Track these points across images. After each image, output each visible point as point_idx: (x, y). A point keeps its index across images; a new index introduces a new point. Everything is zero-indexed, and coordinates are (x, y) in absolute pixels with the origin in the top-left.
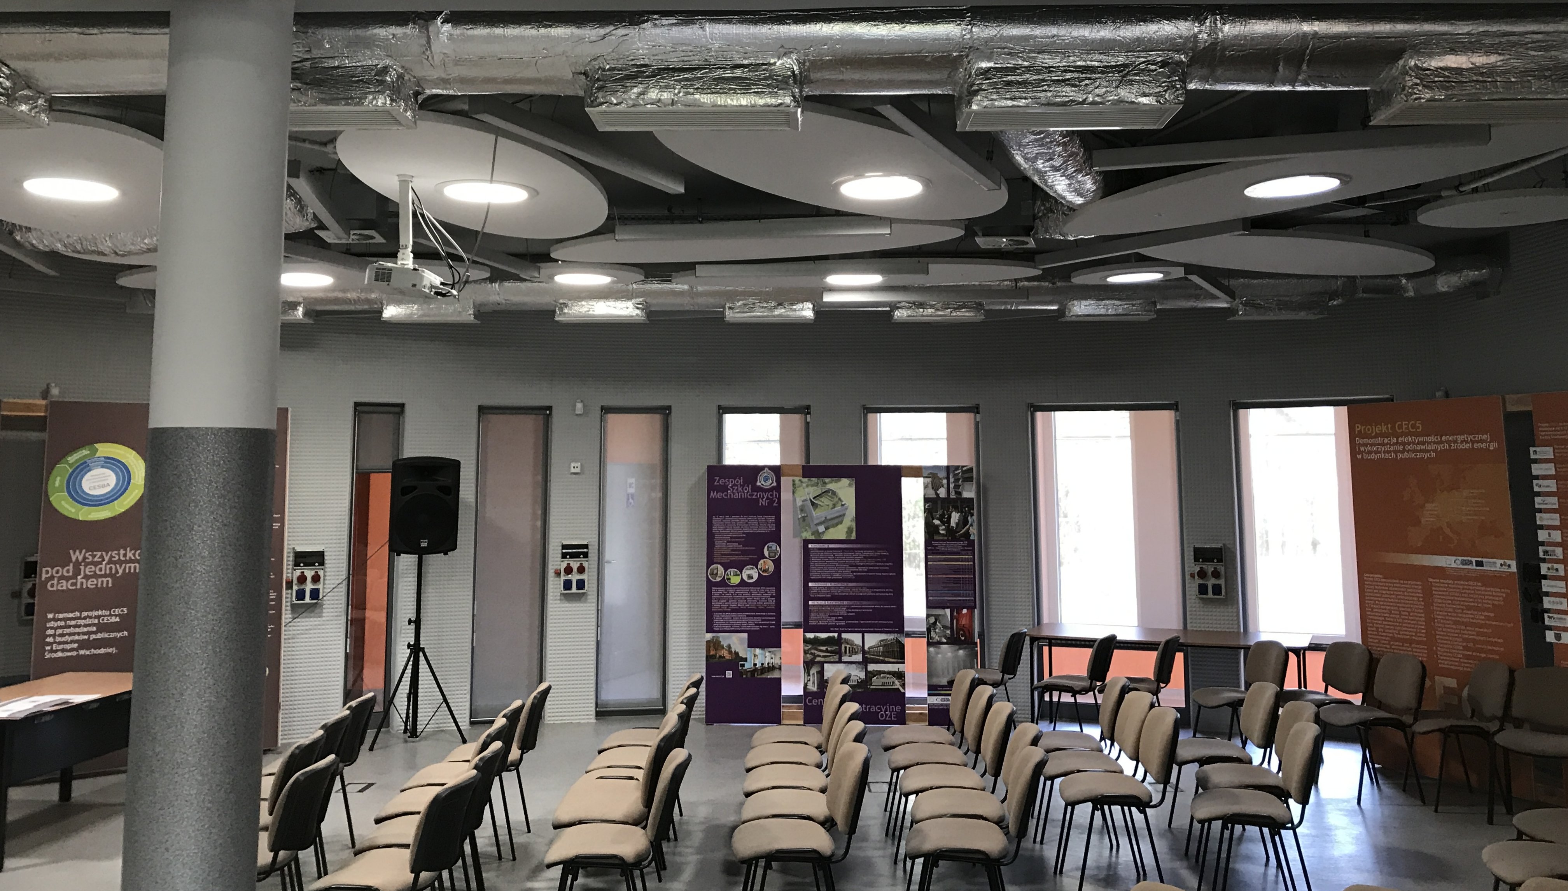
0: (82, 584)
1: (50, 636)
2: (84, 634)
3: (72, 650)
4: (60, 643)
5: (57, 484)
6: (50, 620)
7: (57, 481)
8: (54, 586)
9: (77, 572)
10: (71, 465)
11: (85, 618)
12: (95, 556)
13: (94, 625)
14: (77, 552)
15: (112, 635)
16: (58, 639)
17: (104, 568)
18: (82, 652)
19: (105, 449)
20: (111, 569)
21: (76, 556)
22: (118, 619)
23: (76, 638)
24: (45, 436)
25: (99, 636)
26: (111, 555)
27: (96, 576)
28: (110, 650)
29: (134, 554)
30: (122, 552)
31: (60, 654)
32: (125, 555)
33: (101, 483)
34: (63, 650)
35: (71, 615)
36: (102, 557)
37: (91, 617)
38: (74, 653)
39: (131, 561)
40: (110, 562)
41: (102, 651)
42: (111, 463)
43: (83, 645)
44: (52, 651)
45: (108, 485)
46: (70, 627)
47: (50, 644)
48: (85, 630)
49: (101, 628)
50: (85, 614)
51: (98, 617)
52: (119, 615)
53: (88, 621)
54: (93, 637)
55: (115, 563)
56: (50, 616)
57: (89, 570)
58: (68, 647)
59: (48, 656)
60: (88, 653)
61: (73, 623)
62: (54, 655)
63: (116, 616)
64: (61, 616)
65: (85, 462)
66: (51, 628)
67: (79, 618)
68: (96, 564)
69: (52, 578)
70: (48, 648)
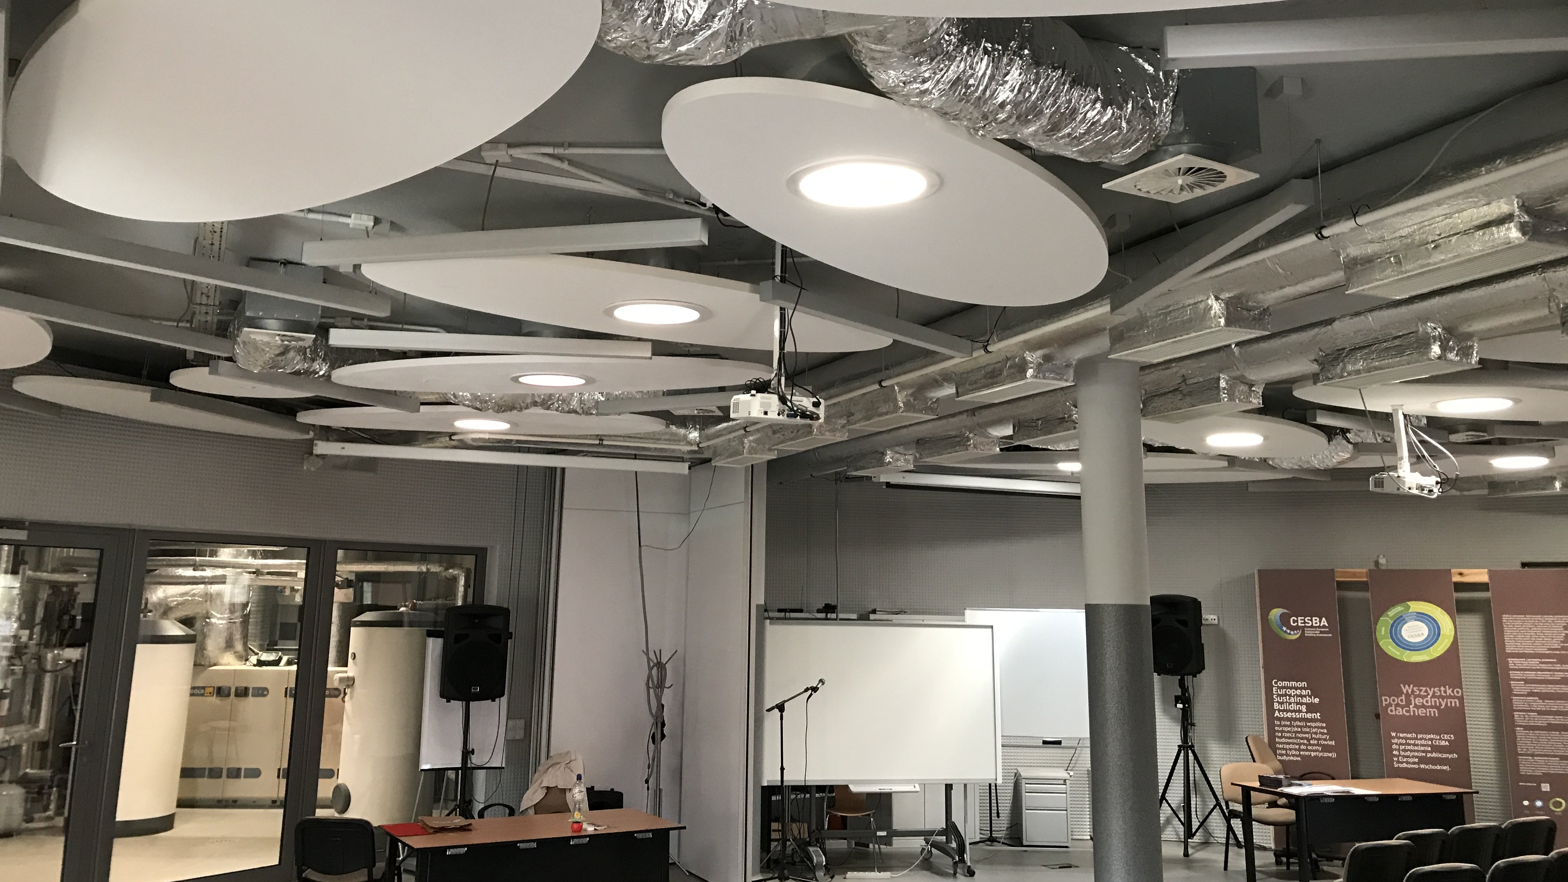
0: (1414, 711)
1: (1396, 750)
2: (1423, 751)
3: (1414, 763)
4: (1404, 757)
5: (1383, 633)
6: (1394, 738)
7: (1382, 630)
8: (1392, 711)
9: (1408, 703)
10: (1390, 618)
11: (1421, 739)
12: (1420, 691)
13: (1429, 746)
14: (1407, 686)
15: (1445, 756)
16: (1402, 753)
17: (1430, 701)
18: (1422, 766)
19: (1416, 606)
20: (1435, 702)
21: (1406, 689)
22: (1447, 743)
23: (1416, 754)
24: (1368, 595)
25: (1434, 755)
26: (1434, 691)
27: (1423, 706)
28: (1445, 768)
29: (1453, 691)
30: (1442, 689)
31: (1405, 765)
32: (1445, 692)
33: (1416, 634)
34: (1407, 763)
35: (1409, 736)
36: (1426, 691)
37: (1425, 739)
38: (1416, 766)
39: (1450, 697)
40: (1433, 696)
41: (1438, 767)
42: (1422, 617)
43: (1422, 760)
44: (1398, 762)
45: (1423, 634)
46: (1409, 744)
47: (1398, 756)
48: (1422, 748)
49: (1435, 749)
50: (1420, 736)
51: (1431, 740)
52: (1449, 741)
53: (1423, 742)
54: (1429, 755)
55: (1438, 697)
56: (1394, 734)
57: (1419, 701)
58: (1411, 760)
59: (1396, 766)
60: (1427, 767)
61: (1412, 742)
62: (1401, 766)
63: (1446, 740)
64: (1401, 735)
65: (1402, 616)
66: (1396, 744)
67: (1416, 739)
68: (1423, 697)
69: (1390, 705)
70: (1395, 759)
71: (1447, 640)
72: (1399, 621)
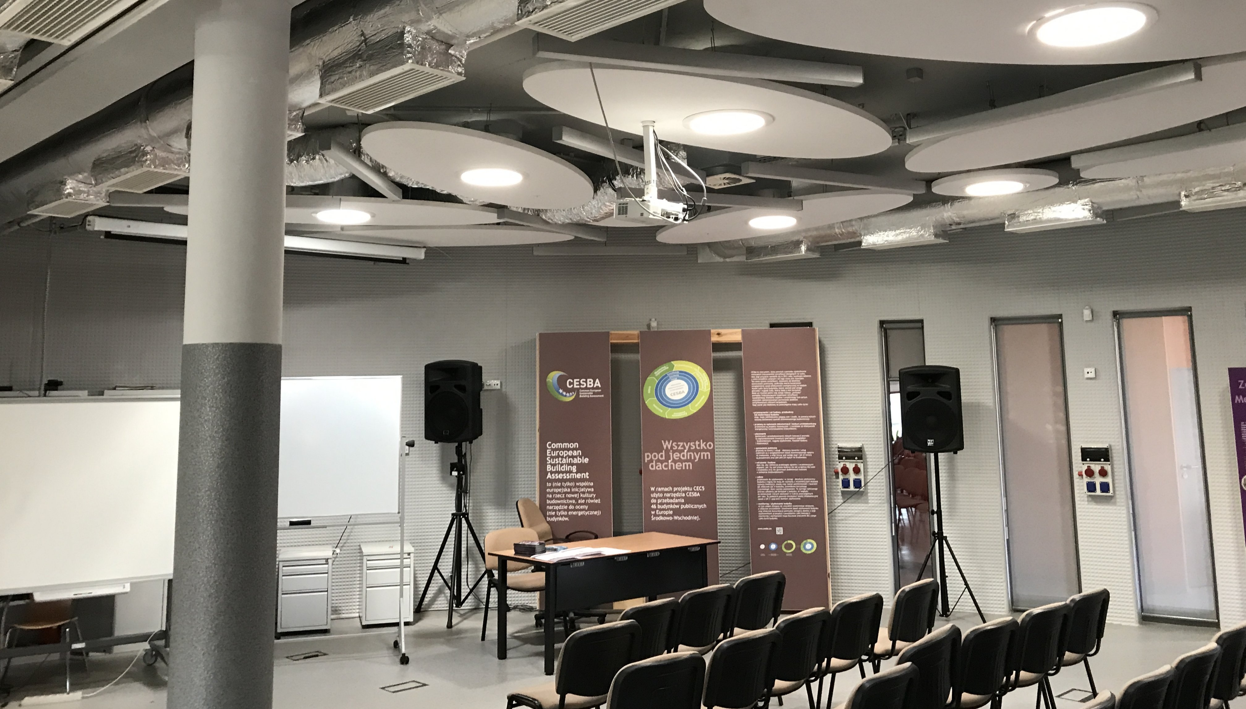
0: (672, 465)
1: (654, 504)
2: (676, 504)
3: (669, 515)
4: (661, 510)
5: (649, 392)
6: (653, 492)
7: (649, 389)
8: (653, 467)
9: (668, 458)
10: (657, 378)
11: (676, 492)
12: (678, 446)
13: (682, 497)
14: (667, 442)
15: (696, 506)
16: (659, 507)
17: (686, 455)
18: (676, 518)
19: (680, 365)
20: (690, 455)
21: (666, 445)
22: (698, 495)
23: (671, 506)
24: (638, 357)
25: (687, 506)
26: (690, 446)
27: (680, 460)
28: (695, 518)
29: (706, 445)
30: (697, 443)
31: (661, 518)
32: (699, 445)
33: (678, 391)
34: (663, 515)
35: (666, 489)
36: (683, 446)
37: (680, 492)
38: (671, 518)
39: (704, 450)
40: (689, 450)
41: (689, 518)
42: (685, 375)
43: (676, 512)
44: (655, 515)
45: (683, 392)
46: (666, 498)
47: (655, 510)
48: (677, 501)
49: (688, 500)
50: (675, 489)
51: (685, 492)
52: (700, 492)
53: (678, 495)
54: (682, 507)
55: (693, 451)
56: (653, 489)
57: (676, 456)
58: (666, 513)
59: (653, 519)
60: (680, 518)
61: (668, 495)
62: (658, 519)
63: (697, 492)
64: (660, 489)
65: (666, 375)
66: (655, 498)
67: (672, 492)
68: (680, 452)
69: (651, 461)
70: (653, 513)
71: (704, 396)
72: (664, 380)
